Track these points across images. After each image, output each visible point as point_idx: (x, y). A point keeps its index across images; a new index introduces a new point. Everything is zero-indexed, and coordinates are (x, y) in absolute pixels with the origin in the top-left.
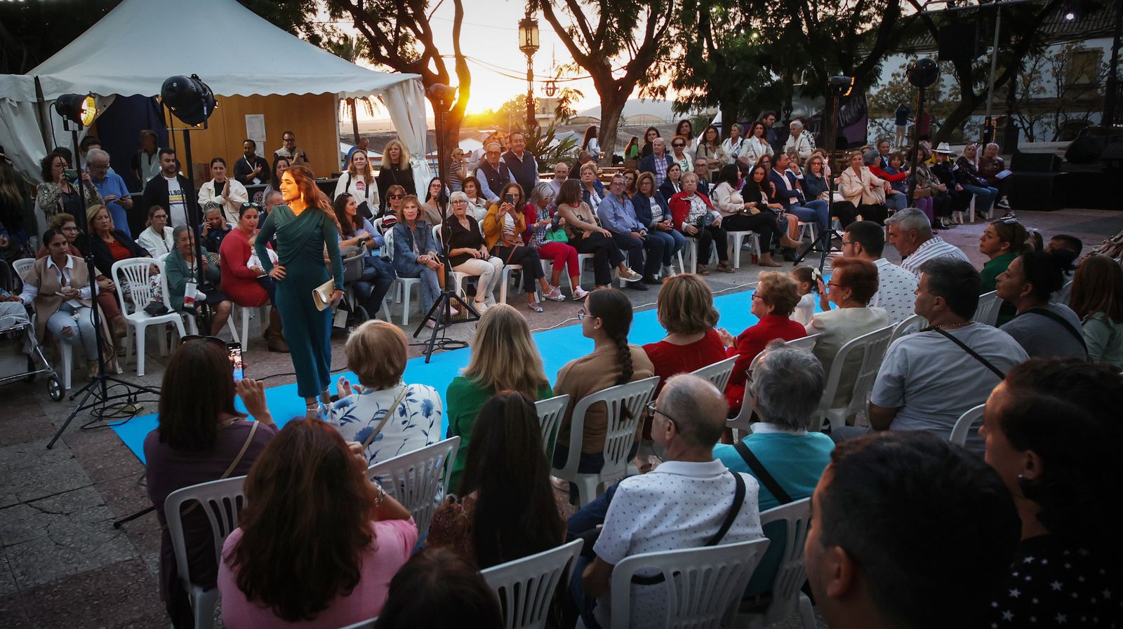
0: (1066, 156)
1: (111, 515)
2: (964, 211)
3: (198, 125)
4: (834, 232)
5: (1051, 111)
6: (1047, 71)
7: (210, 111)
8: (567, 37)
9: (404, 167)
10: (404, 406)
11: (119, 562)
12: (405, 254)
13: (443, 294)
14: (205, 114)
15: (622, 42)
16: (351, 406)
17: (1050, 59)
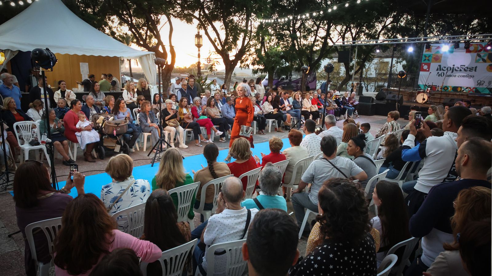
0: (376, 97)
1: (7, 232)
2: (344, 115)
3: (49, 69)
4: (302, 121)
5: (373, 82)
6: (373, 68)
7: (54, 64)
8: (213, 43)
9: (147, 88)
10: (133, 188)
11: (9, 252)
12: (144, 124)
13: (159, 140)
14: (52, 65)
15: (233, 46)
16: (110, 187)
17: (374, 64)
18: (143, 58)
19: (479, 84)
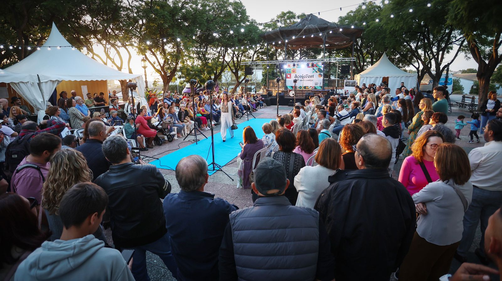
18: (136, 79)
19: (316, 84)
